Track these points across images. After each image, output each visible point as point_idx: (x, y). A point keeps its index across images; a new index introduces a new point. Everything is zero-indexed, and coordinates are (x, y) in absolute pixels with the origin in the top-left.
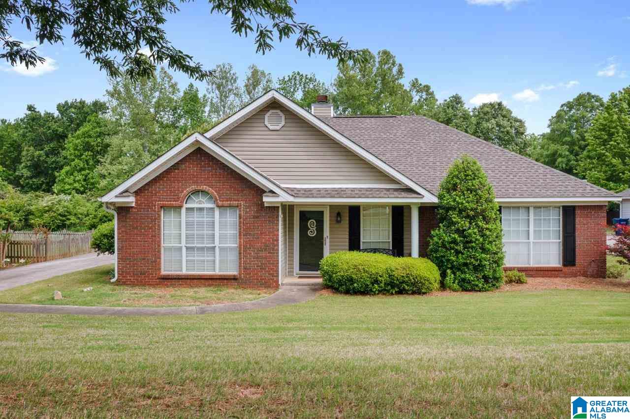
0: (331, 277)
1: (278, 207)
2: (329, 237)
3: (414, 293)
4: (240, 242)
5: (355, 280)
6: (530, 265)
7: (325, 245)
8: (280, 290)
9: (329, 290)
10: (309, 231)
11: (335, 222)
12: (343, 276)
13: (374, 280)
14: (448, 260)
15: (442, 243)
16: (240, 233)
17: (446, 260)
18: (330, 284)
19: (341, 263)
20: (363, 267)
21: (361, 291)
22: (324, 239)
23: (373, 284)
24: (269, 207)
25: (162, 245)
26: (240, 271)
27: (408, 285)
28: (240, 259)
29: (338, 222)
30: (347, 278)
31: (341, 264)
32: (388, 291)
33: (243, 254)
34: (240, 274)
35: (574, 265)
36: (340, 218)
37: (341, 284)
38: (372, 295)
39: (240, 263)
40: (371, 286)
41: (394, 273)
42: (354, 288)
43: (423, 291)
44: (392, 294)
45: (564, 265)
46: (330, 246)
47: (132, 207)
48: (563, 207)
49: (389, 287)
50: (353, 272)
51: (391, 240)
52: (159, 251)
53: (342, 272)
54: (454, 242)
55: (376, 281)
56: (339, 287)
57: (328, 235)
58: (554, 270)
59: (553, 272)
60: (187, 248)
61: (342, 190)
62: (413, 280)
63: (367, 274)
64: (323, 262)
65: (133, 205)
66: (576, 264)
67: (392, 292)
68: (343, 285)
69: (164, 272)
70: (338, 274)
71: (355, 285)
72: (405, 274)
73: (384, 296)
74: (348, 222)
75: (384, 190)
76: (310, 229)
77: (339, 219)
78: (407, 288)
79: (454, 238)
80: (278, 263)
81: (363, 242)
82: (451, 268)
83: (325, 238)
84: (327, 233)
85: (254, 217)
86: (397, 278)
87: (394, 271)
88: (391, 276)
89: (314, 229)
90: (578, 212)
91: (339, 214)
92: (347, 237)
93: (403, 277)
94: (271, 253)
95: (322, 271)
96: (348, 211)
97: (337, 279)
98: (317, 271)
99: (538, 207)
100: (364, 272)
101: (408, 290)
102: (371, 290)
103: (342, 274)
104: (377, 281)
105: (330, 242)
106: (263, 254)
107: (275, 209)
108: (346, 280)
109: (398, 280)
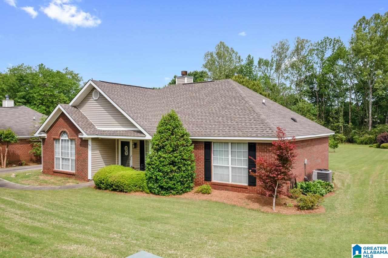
1: (88, 140)
4: (76, 157)
6: (229, 182)
7: (130, 160)
16: (76, 152)
24: (84, 140)
25: (55, 156)
26: (76, 171)
28: (76, 165)
29: (134, 148)
33: (77, 163)
34: (76, 173)
35: (255, 185)
36: (136, 146)
39: (76, 167)
45: (249, 185)
46: (133, 161)
47: (46, 139)
48: (249, 143)
52: (54, 159)
57: (132, 155)
58: (243, 188)
59: (242, 189)
60: (63, 159)
61: (117, 131)
65: (46, 137)
66: (257, 184)
69: (55, 169)
74: (139, 148)
75: (132, 132)
76: (125, 151)
80: (88, 169)
84: (131, 154)
85: (80, 145)
89: (127, 151)
90: (258, 147)
92: (139, 156)
94: (85, 163)
96: (139, 142)
99: (233, 143)
105: (133, 159)
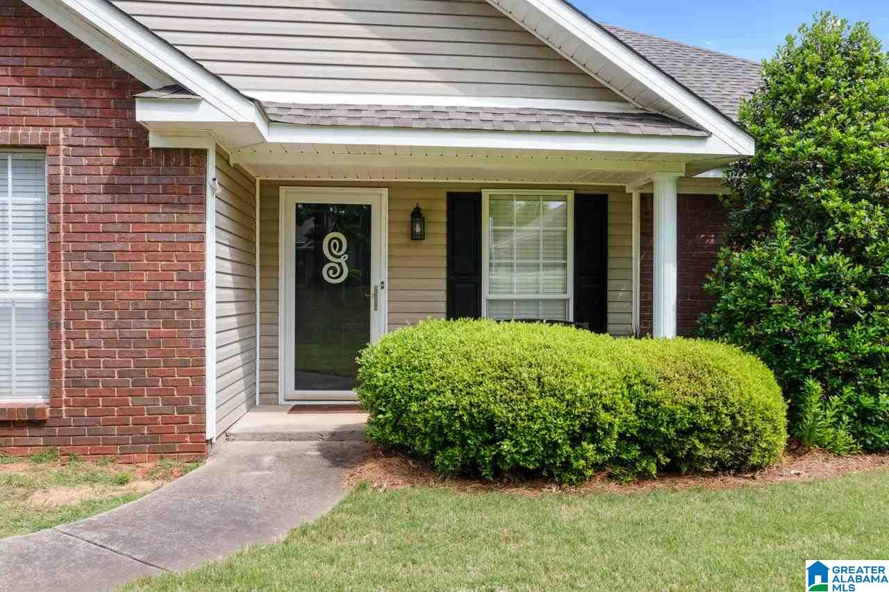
0: (400, 411)
1: (202, 153)
2: (386, 285)
3: (722, 468)
4: (55, 281)
5: (502, 424)
7: (376, 309)
8: (209, 463)
9: (395, 460)
10: (326, 268)
11: (404, 240)
12: (453, 410)
13: (582, 427)
14: (809, 347)
15: (786, 285)
16: (53, 246)
17: (800, 346)
18: (396, 439)
19: (442, 357)
20: (535, 371)
21: (527, 469)
22: (372, 291)
23: (575, 440)
24: (166, 150)
26: (54, 395)
27: (706, 441)
28: (54, 346)
29: (417, 238)
30: (471, 415)
31: (439, 361)
32: (630, 465)
33: (68, 328)
34: (55, 407)
36: (423, 227)
37: (441, 437)
38: (571, 483)
39: (54, 363)
40: (567, 449)
41: (657, 393)
42: (499, 457)
43: (754, 460)
44: (644, 476)
46: (391, 311)
49: (635, 452)
50: (494, 393)
51: (570, 295)
53: (449, 394)
54: (831, 281)
55: (589, 430)
56: (433, 453)
62: (729, 422)
63: (552, 401)
64: (367, 356)
67: (645, 470)
68: (452, 445)
70: (434, 400)
71: (506, 446)
72: (701, 398)
73: (613, 487)
74: (443, 241)
76: (329, 261)
77: (418, 230)
78: (703, 451)
79: (832, 268)
80: (202, 363)
81: (489, 301)
82: (818, 375)
83: (376, 288)
85: (111, 188)
86: (673, 413)
87: (655, 388)
88: (647, 404)
89: (342, 260)
91: (417, 215)
92: (443, 284)
93: (693, 408)
94: (175, 325)
95: (368, 388)
96: (443, 206)
97: (426, 422)
98: (349, 388)
100: (542, 394)
101: (702, 460)
102: (567, 466)
103: (449, 399)
104: (593, 428)
105: (391, 300)
106: (144, 328)
107: (192, 160)
108: (463, 424)
109: (673, 421)
